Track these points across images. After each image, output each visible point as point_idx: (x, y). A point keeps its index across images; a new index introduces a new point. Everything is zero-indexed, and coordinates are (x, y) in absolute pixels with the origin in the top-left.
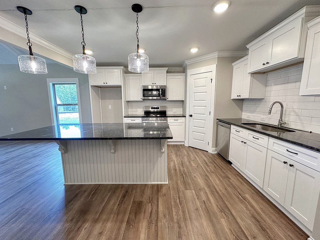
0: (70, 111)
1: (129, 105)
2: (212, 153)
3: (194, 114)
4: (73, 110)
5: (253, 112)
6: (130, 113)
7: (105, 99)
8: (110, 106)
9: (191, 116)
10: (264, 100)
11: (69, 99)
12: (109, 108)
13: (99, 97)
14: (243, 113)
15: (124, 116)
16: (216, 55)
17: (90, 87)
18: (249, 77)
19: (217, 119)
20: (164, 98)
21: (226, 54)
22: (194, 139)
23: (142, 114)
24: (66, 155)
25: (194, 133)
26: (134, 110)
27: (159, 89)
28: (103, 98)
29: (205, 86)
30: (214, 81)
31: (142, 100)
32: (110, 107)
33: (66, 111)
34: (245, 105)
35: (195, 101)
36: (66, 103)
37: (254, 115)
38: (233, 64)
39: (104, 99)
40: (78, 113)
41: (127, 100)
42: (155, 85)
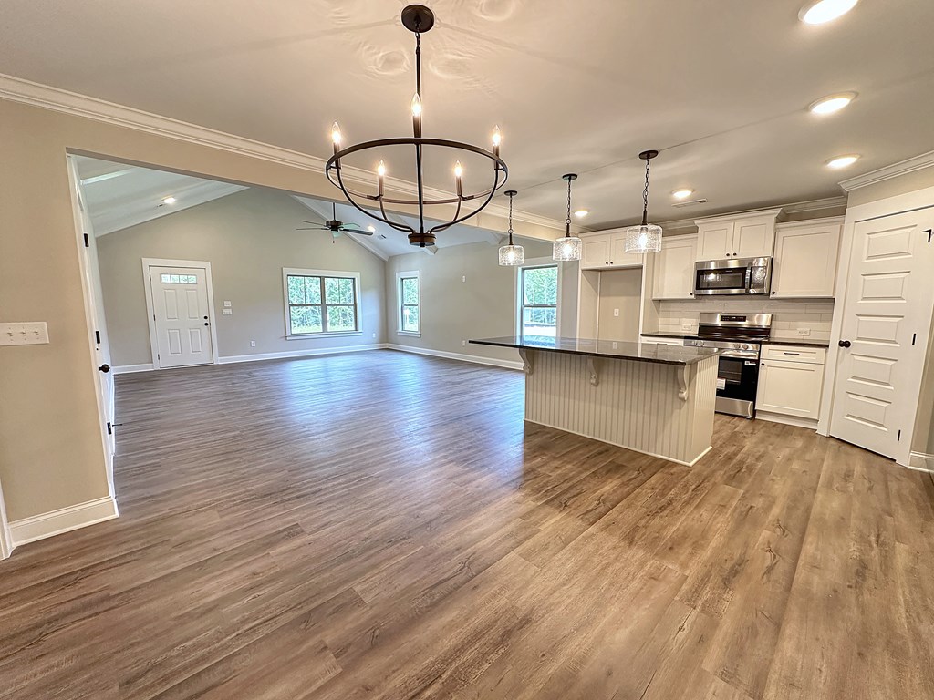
0: (542, 324)
1: (661, 309)
2: (910, 467)
3: (859, 339)
4: (548, 319)
6: (661, 329)
7: (609, 295)
8: (617, 310)
9: (846, 344)
11: (545, 293)
12: (615, 315)
13: (597, 292)
15: (641, 333)
17: (580, 271)
22: (848, 415)
23: (695, 331)
24: (531, 377)
25: (851, 396)
26: (673, 320)
27: (746, 269)
28: (604, 293)
29: (906, 253)
31: (693, 297)
32: (617, 312)
33: (534, 323)
35: (864, 299)
36: (537, 303)
39: (604, 296)
40: (555, 328)
41: (654, 298)
42: (733, 257)
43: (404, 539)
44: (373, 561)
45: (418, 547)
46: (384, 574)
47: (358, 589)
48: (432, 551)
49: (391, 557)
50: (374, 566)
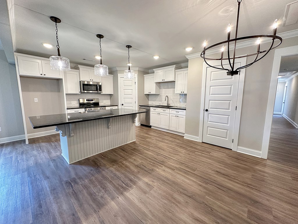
2: (138, 126)
5: (155, 101)
8: (36, 99)
10: (159, 95)
12: (35, 101)
14: (149, 102)
15: (66, 108)
16: (137, 69)
17: (19, 76)
18: (155, 84)
19: (139, 105)
20: (100, 92)
21: (142, 70)
27: (97, 85)
30: (137, 83)
31: (80, 93)
34: (150, 98)
37: (155, 102)
38: (144, 75)
42: (92, 81)
43: (206, 204)
44: (228, 214)
45: (207, 198)
46: (230, 207)
47: (246, 215)
48: (206, 193)
49: (220, 207)
50: (230, 213)
